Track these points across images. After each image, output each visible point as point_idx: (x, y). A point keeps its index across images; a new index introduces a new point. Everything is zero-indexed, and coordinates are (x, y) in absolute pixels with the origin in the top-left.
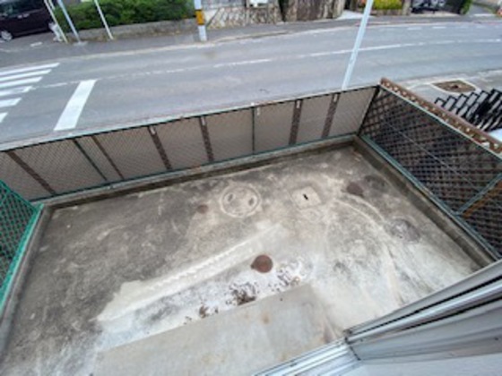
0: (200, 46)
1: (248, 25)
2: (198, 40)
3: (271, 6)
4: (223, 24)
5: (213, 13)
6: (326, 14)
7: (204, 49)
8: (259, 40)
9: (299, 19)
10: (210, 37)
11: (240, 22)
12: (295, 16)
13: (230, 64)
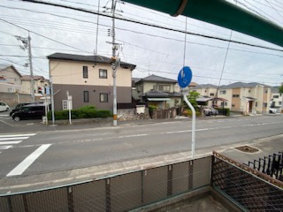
0: (113, 128)
1: (136, 120)
2: (112, 125)
3: (146, 114)
4: (125, 119)
5: (121, 116)
6: (169, 117)
7: (114, 129)
8: (141, 126)
9: (158, 118)
10: (118, 124)
11: (132, 119)
12: (156, 117)
13: (127, 136)
